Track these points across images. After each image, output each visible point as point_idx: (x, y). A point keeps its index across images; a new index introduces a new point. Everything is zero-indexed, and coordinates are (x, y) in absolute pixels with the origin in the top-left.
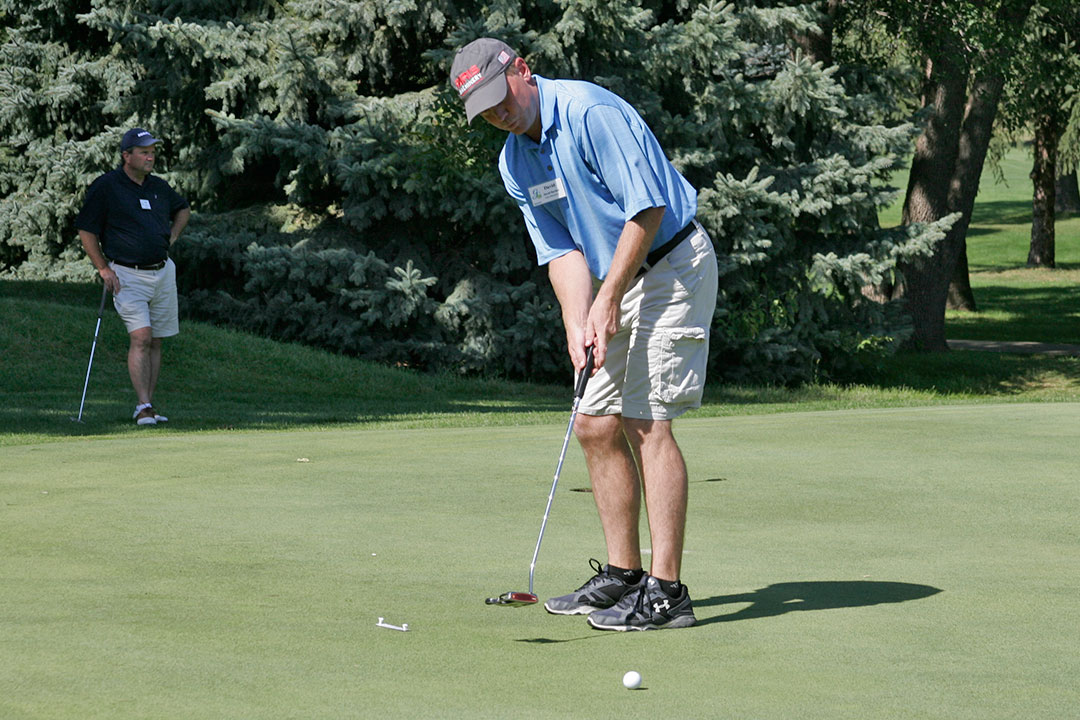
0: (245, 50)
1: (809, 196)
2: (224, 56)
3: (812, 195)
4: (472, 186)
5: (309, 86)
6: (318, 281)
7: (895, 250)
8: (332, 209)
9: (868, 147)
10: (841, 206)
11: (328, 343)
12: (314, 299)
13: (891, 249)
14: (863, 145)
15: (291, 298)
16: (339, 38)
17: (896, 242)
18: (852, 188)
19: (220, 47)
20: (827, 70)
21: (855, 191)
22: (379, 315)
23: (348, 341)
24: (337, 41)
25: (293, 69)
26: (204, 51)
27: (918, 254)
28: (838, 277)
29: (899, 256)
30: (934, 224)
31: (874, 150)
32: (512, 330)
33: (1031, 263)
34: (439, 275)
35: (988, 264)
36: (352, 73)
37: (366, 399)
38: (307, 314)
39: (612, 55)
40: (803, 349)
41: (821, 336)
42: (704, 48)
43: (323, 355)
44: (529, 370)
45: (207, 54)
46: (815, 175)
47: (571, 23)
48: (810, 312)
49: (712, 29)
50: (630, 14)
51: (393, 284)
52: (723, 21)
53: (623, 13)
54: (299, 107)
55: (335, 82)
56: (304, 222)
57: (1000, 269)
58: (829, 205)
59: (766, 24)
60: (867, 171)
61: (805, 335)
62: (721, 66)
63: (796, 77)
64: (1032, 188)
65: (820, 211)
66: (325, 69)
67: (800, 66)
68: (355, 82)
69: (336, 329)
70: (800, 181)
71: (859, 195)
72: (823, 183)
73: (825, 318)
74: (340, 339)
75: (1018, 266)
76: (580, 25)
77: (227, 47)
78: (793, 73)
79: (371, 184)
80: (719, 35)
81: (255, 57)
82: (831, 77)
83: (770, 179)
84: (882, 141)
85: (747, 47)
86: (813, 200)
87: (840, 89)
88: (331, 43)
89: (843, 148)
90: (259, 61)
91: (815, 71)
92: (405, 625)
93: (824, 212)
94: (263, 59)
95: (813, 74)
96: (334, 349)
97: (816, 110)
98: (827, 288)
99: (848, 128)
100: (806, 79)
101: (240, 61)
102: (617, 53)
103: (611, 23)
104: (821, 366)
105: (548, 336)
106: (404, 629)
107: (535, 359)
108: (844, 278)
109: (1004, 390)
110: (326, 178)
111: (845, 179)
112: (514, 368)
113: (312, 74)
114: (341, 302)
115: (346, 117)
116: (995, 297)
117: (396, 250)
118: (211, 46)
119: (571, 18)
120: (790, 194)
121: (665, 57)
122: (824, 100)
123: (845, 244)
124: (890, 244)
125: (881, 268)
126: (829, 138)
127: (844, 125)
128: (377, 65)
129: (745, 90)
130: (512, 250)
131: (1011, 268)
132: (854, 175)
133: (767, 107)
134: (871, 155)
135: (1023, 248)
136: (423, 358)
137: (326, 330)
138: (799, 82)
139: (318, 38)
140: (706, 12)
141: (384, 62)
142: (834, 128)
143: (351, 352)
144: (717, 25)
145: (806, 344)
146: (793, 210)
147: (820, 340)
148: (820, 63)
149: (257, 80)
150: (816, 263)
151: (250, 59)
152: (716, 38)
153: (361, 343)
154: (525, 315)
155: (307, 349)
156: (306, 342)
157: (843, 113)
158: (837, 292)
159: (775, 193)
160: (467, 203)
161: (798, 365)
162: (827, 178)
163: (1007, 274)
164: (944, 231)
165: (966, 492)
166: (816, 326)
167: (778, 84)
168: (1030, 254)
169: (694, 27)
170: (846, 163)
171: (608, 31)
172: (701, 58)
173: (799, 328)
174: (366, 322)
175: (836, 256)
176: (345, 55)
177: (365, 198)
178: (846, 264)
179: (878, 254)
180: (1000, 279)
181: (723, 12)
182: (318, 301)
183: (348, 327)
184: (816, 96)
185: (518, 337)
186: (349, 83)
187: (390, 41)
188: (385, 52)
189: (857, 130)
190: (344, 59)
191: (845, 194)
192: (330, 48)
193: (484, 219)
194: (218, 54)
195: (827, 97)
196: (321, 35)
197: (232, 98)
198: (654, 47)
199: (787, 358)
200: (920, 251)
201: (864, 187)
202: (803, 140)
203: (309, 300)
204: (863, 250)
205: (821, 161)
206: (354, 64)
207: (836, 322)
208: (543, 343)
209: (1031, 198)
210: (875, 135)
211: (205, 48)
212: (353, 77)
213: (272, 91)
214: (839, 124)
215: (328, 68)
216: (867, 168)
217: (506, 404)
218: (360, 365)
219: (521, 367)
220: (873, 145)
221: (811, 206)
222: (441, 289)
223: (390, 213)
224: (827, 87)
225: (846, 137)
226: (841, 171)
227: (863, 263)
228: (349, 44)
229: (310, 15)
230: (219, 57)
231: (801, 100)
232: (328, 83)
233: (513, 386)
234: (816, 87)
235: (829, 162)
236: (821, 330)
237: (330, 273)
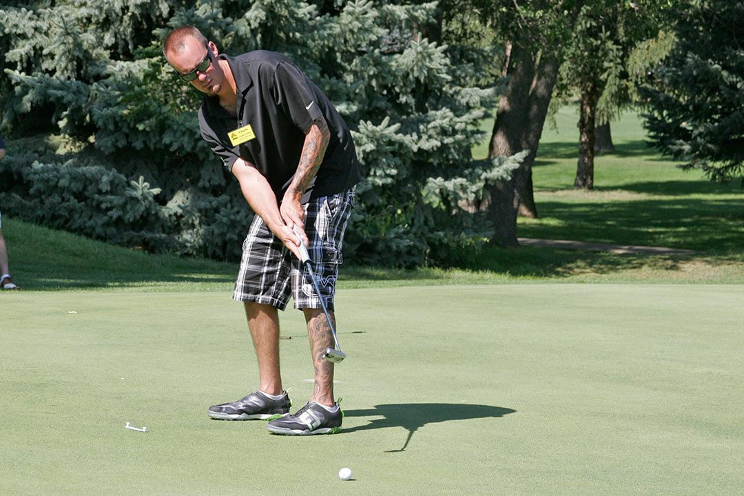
0: (33, 28)
1: (425, 137)
2: (19, 32)
3: (426, 137)
4: (185, 127)
5: (76, 54)
6: (78, 188)
7: (484, 175)
8: (92, 139)
9: (467, 103)
10: (447, 144)
11: (85, 231)
12: (76, 200)
13: (481, 175)
14: (464, 101)
15: (60, 199)
16: (98, 20)
17: (485, 170)
18: (455, 132)
19: (16, 26)
20: (439, 48)
21: (457, 134)
22: (120, 213)
23: (99, 230)
24: (97, 23)
25: (65, 41)
26: (5, 28)
27: (500, 178)
28: (444, 195)
29: (487, 180)
30: (512, 158)
31: (472, 105)
32: (213, 226)
33: (577, 186)
34: (163, 187)
35: (547, 186)
36: (107, 45)
37: (113, 271)
38: (71, 211)
39: (287, 36)
40: (418, 244)
41: (431, 235)
42: (352, 31)
43: (83, 239)
44: (224, 253)
45: (7, 31)
46: (429, 122)
47: (256, 12)
48: (422, 219)
49: (357, 19)
50: (299, 7)
51: (129, 192)
52: (366, 13)
53: (295, 7)
54: (70, 67)
55: (95, 51)
56: (72, 147)
57: (554, 190)
58: (439, 144)
59: (399, 17)
60: (466, 120)
61: (419, 234)
62: (364, 44)
63: (418, 53)
64: (579, 134)
65: (432, 148)
66: (88, 42)
67: (421, 45)
68: (108, 51)
69: (92, 222)
70: (418, 127)
71: (459, 137)
72: (434, 127)
73: (432, 223)
74: (93, 229)
75: (568, 187)
76: (263, 14)
77: (21, 26)
78: (416, 50)
79: (116, 123)
80: (363, 22)
81: (40, 33)
82: (442, 53)
83: (397, 126)
84: (477, 99)
85: (382, 32)
86: (427, 140)
87: (448, 61)
88: (93, 24)
89: (450, 103)
90: (43, 35)
91: (431, 48)
92: (144, 428)
93: (435, 149)
94: (46, 34)
95: (430, 51)
96: (89, 235)
97: (432, 76)
98: (436, 201)
99: (454, 89)
100: (425, 55)
101: (30, 36)
102: (291, 35)
103: (286, 13)
104: (430, 256)
105: (237, 231)
106: (144, 430)
107: (229, 247)
108: (448, 195)
109: (558, 274)
110: (88, 118)
111: (450, 126)
112: (215, 252)
113: (78, 45)
114: (94, 203)
115: (101, 75)
116: (550, 209)
117: (135, 169)
118: (10, 25)
119: (257, 8)
120: (411, 136)
121: (322, 38)
122: (437, 70)
123: (449, 171)
124: (480, 172)
125: (474, 188)
126: (440, 96)
127: (451, 87)
128: (125, 40)
129: (381, 60)
130: (213, 171)
131: (562, 189)
132: (456, 123)
133: (397, 73)
134: (468, 108)
135: (571, 175)
136: (152, 244)
137: (85, 222)
138: (420, 56)
139: (85, 21)
140: (353, 7)
141: (128, 38)
142: (444, 89)
143: (99, 237)
144: (361, 16)
145: (421, 241)
146: (413, 148)
147: (429, 238)
148: (434, 43)
149: (42, 48)
150: (429, 184)
151: (37, 34)
152: (360, 25)
153: (108, 232)
154: (221, 217)
155: (73, 235)
156: (70, 230)
157: (449, 78)
158: (442, 204)
159: (400, 135)
160: (181, 139)
161: (414, 255)
162: (437, 125)
163: (560, 193)
164: (519, 163)
165: (533, 345)
166: (426, 228)
167: (405, 57)
168: (576, 180)
169: (345, 18)
170: (451, 114)
171: (284, 19)
172: (350, 39)
173: (414, 230)
174: (111, 217)
175: (443, 180)
176: (103, 31)
177: (112, 133)
178: (450, 185)
179: (473, 179)
180: (555, 197)
181: (365, 7)
182: (79, 202)
183: (100, 220)
184: (432, 66)
185: (216, 231)
186: (105, 52)
187: (134, 24)
188: (130, 30)
189: (460, 91)
190: (102, 35)
191: (450, 136)
192: (92, 27)
193: (194, 148)
194: (14, 31)
195: (440, 67)
196: (86, 18)
197: (24, 61)
198: (316, 32)
199: (406, 250)
200: (502, 177)
201: (464, 131)
202: (421, 96)
203: (73, 201)
204: (462, 176)
205: (433, 112)
206: (109, 39)
207: (440, 226)
208: (233, 236)
209: (577, 140)
210: (471, 94)
211: (6, 26)
212: (107, 48)
213: (51, 56)
214: (447, 86)
215: (90, 42)
216: (466, 117)
217: (211, 276)
218: (111, 248)
219: (219, 252)
220: (471, 101)
221: (426, 145)
222: (165, 196)
223: (130, 143)
224: (438, 59)
225: (452, 96)
226: (448, 119)
227: (461, 185)
228: (106, 24)
229: (79, 4)
230: (16, 33)
231: (420, 70)
232: (91, 51)
233: (216, 264)
234: (431, 60)
235: (439, 113)
236: (432, 231)
237: (87, 183)
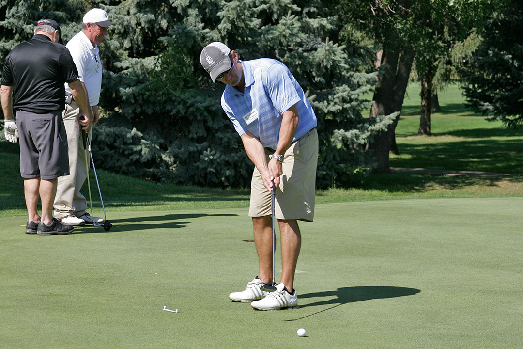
1: (332, 103)
3: (333, 103)
4: (180, 98)
5: (107, 53)
6: (110, 141)
7: (370, 128)
8: (117, 109)
9: (358, 82)
10: (346, 108)
11: (115, 169)
12: (109, 149)
13: (368, 128)
14: (356, 81)
15: (98, 148)
16: (120, 32)
17: (370, 125)
18: (351, 100)
20: (340, 47)
21: (352, 101)
22: (137, 157)
23: (124, 168)
24: (119, 33)
27: (380, 130)
28: (345, 141)
29: (372, 131)
30: (388, 116)
31: (361, 83)
32: (198, 164)
33: (420, 133)
34: (165, 138)
35: (400, 133)
36: (126, 48)
37: (134, 195)
38: (106, 156)
39: (243, 39)
40: (329, 172)
41: (337, 167)
42: (285, 36)
43: (113, 175)
44: (206, 181)
46: (334, 94)
47: (225, 25)
48: (332, 156)
49: (288, 28)
50: (251, 21)
52: (293, 25)
53: (248, 21)
55: (118, 52)
56: (104, 115)
57: (406, 136)
58: (341, 108)
59: (313, 26)
60: (358, 93)
61: (330, 166)
62: (292, 44)
63: (326, 50)
64: (421, 100)
65: (337, 110)
66: (114, 46)
67: (328, 45)
68: (127, 52)
69: (119, 163)
70: (328, 97)
71: (354, 103)
72: (338, 98)
73: (338, 159)
74: (120, 167)
75: (414, 134)
76: (229, 26)
78: (325, 49)
79: (135, 98)
80: (292, 30)
82: (342, 50)
83: (314, 96)
84: (365, 80)
85: (303, 36)
86: (334, 105)
87: (346, 56)
88: (116, 34)
89: (347, 82)
91: (335, 47)
93: (339, 111)
95: (334, 49)
96: (117, 172)
97: (335, 65)
98: (339, 146)
99: (349, 74)
100: (331, 51)
102: (245, 39)
103: (243, 25)
104: (337, 180)
105: (214, 166)
107: (209, 177)
108: (347, 141)
109: (417, 190)
110: (114, 95)
111: (348, 96)
112: (199, 180)
113: (108, 47)
114: (121, 151)
115: (123, 67)
116: (405, 148)
117: (146, 127)
119: (225, 22)
120: (323, 103)
121: (267, 40)
122: (339, 61)
123: (348, 125)
124: (368, 126)
125: (364, 136)
126: (340, 78)
127: (347, 72)
128: (137, 44)
129: (303, 55)
130: (198, 128)
131: (410, 135)
132: (352, 94)
133: (313, 63)
134: (359, 86)
135: (415, 126)
136: (158, 176)
137: (114, 163)
138: (327, 53)
139: (111, 32)
140: (286, 20)
141: (140, 43)
142: (343, 73)
143: (125, 173)
144: (290, 26)
145: (331, 171)
146: (324, 110)
147: (336, 168)
148: (337, 44)
150: (335, 134)
152: (290, 32)
153: (130, 169)
154: (203, 157)
155: (106, 172)
157: (347, 66)
158: (344, 147)
159: (316, 102)
160: (178, 107)
161: (327, 180)
162: (340, 96)
163: (409, 138)
164: (392, 120)
166: (334, 162)
167: (318, 53)
168: (419, 129)
169: (280, 27)
170: (348, 89)
171: (242, 29)
172: (283, 41)
173: (327, 163)
174: (132, 159)
175: (344, 131)
176: (123, 39)
177: (132, 104)
178: (349, 134)
179: (362, 130)
180: (407, 140)
181: (293, 20)
182: (111, 150)
183: (124, 162)
184: (335, 59)
185: (201, 166)
186: (125, 52)
187: (143, 33)
188: (140, 38)
189: (353, 74)
190: (122, 41)
191: (348, 103)
192: (115, 36)
193: (186, 113)
195: (340, 59)
196: (112, 30)
198: (262, 36)
199: (322, 176)
200: (382, 129)
201: (357, 100)
202: (328, 79)
203: (107, 150)
204: (356, 128)
205: (337, 88)
206: (127, 44)
207: (343, 161)
208: (212, 169)
209: (420, 104)
210: (361, 77)
212: (126, 49)
214: (345, 71)
215: (115, 45)
216: (358, 91)
218: (130, 179)
219: (202, 180)
220: (360, 81)
221: (333, 108)
222: (166, 145)
223: (143, 111)
224: (340, 54)
225: (348, 78)
226: (346, 92)
227: (356, 134)
228: (124, 34)
231: (328, 61)
232: (115, 52)
233: (199, 189)
234: (335, 55)
235: (341, 88)
236: (338, 163)
237: (116, 138)
